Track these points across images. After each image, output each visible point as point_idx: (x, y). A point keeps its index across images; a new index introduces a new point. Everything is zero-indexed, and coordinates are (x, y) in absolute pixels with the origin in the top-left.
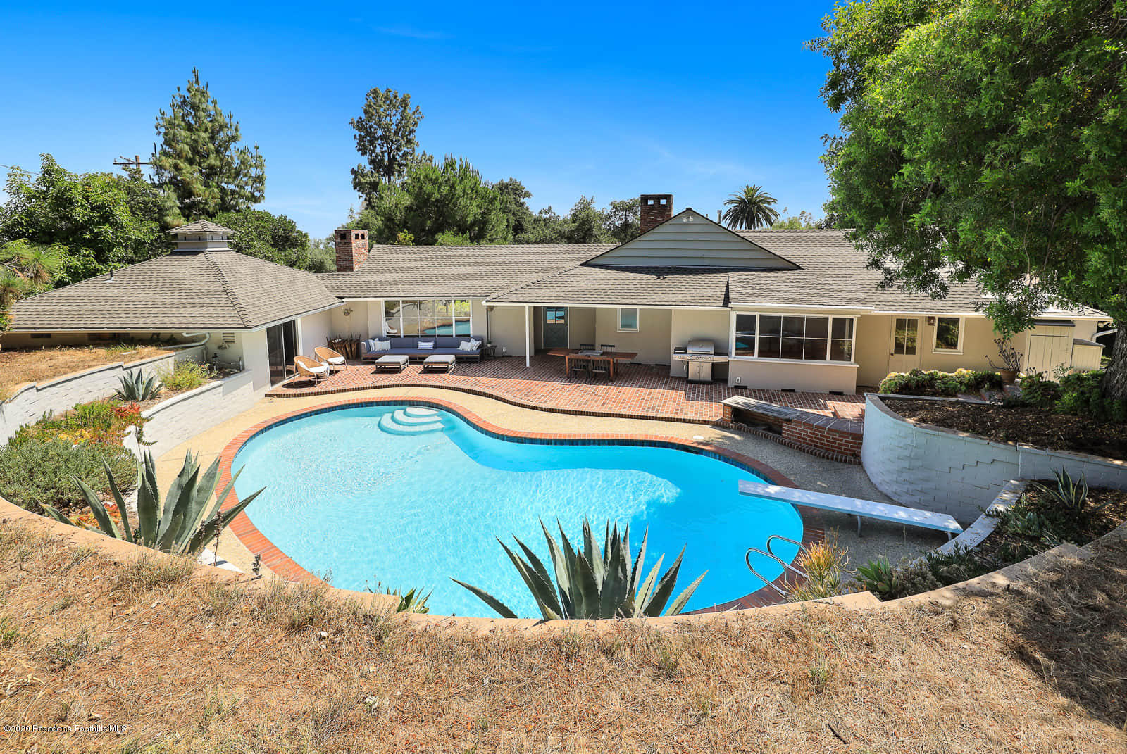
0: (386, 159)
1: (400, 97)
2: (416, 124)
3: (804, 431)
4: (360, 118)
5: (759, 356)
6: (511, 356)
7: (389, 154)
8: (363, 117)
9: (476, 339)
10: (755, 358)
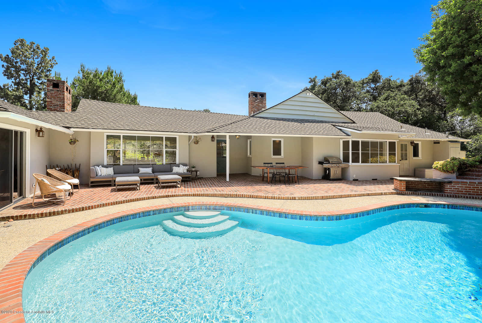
0: (29, 83)
1: (42, 48)
2: (52, 67)
3: (461, 187)
4: (8, 56)
5: (361, 163)
6: (202, 178)
7: (31, 81)
8: (10, 55)
9: (185, 165)
10: (360, 164)
